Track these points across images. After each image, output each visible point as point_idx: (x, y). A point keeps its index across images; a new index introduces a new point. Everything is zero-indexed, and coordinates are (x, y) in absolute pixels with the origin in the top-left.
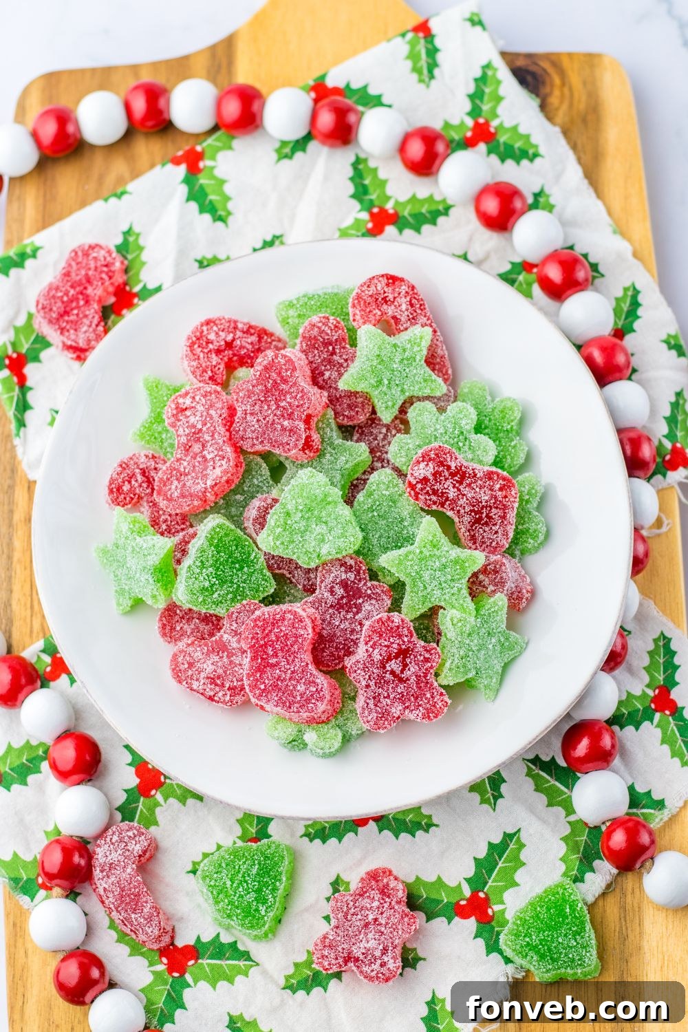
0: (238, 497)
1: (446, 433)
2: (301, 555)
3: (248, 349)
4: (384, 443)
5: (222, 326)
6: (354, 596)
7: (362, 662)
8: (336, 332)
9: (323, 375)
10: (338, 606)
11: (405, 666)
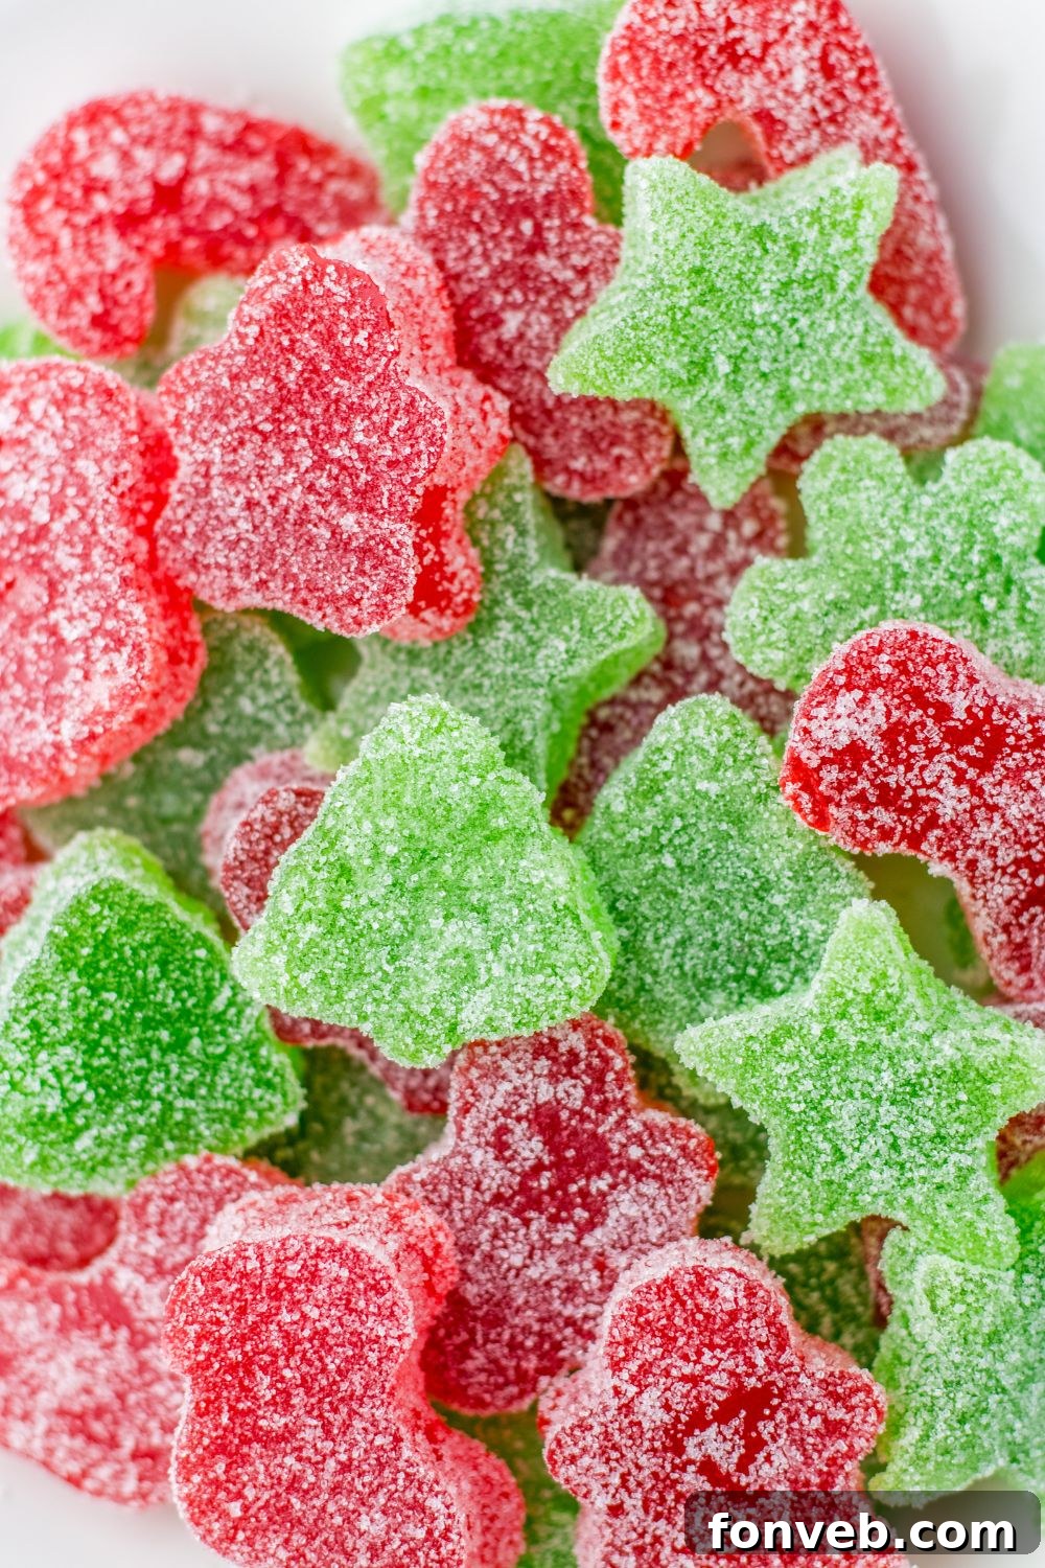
0: (189, 757)
1: (936, 559)
2: (390, 1025)
3: (236, 214)
4: (712, 567)
5: (145, 129)
6: (580, 1162)
7: (597, 1430)
8: (548, 167)
9: (498, 323)
10: (524, 1200)
11: (754, 1446)
